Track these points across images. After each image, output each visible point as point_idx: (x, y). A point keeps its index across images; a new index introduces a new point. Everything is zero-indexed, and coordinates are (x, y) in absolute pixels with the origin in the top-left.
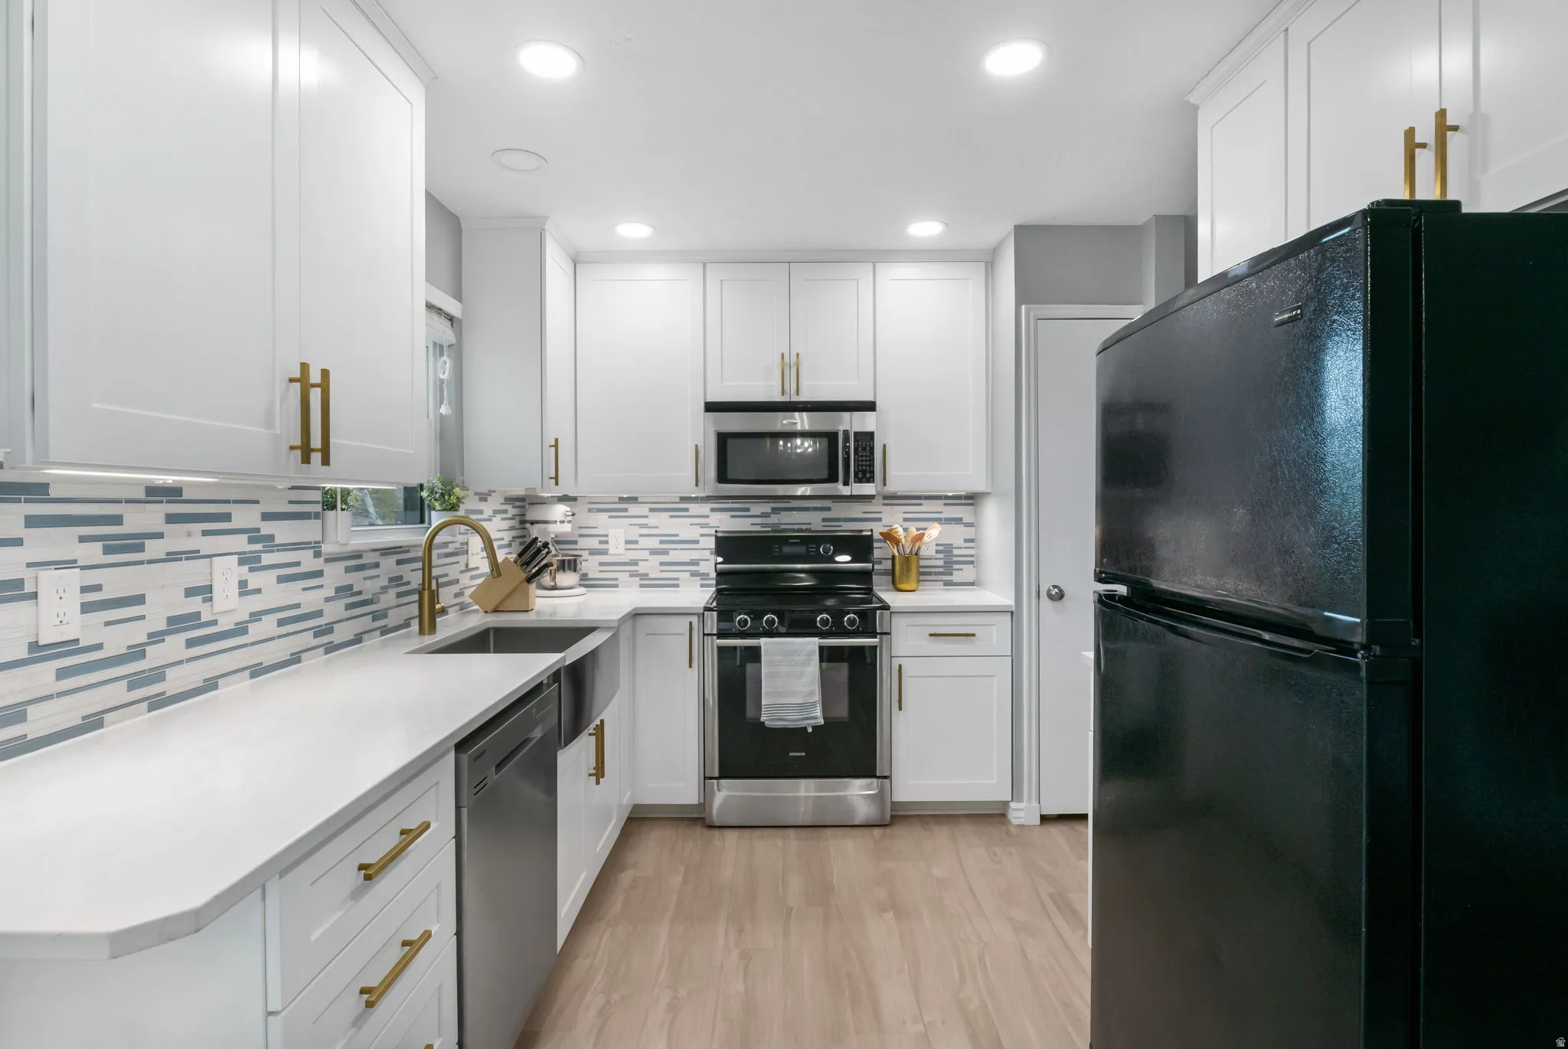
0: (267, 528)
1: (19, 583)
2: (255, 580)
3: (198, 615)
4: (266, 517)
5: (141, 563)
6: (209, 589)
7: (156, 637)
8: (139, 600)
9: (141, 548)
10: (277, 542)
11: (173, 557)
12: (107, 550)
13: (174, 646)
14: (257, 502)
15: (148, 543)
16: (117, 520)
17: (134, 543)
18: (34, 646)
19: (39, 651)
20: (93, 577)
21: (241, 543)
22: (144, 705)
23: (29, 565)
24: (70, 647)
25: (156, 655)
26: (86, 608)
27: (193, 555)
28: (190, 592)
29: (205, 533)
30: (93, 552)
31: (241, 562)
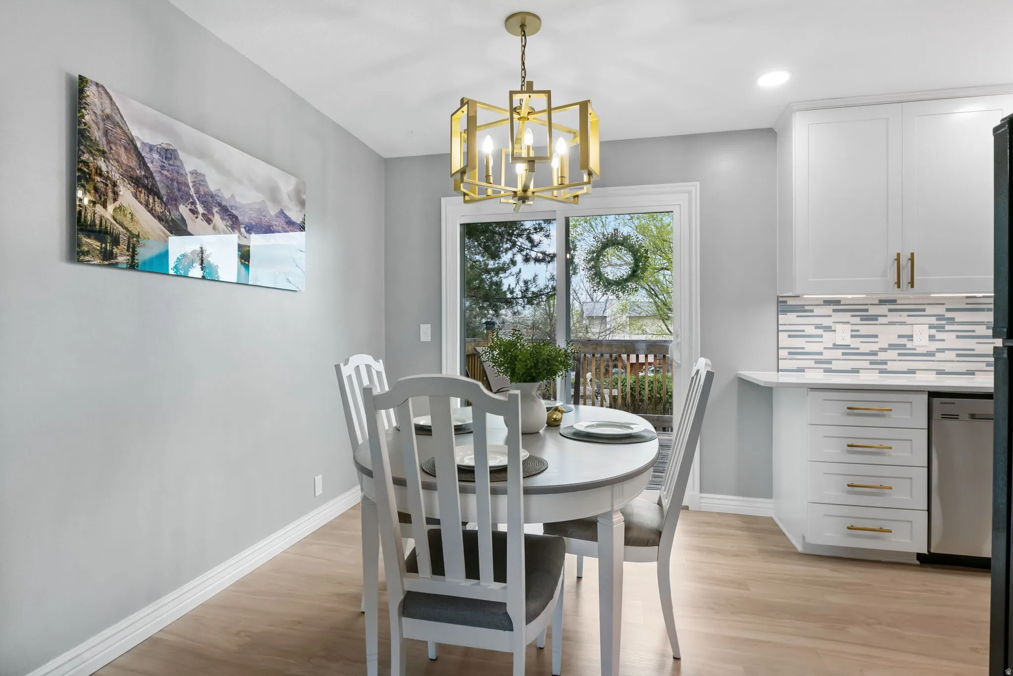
0: (949, 315)
1: (830, 327)
2: (939, 336)
3: (905, 345)
4: (948, 310)
5: (877, 324)
6: (912, 336)
7: (883, 350)
8: (876, 336)
9: (877, 320)
10: (956, 321)
11: (891, 323)
12: (861, 320)
13: (893, 354)
14: (944, 304)
15: (879, 318)
16: (867, 310)
17: (874, 318)
18: (834, 345)
19: (836, 346)
20: (855, 327)
21: (933, 320)
22: (878, 371)
23: (833, 322)
24: (847, 346)
25: (881, 356)
26: (852, 336)
27: (903, 323)
28: (900, 336)
29: (909, 316)
30: (857, 320)
31: (930, 328)
